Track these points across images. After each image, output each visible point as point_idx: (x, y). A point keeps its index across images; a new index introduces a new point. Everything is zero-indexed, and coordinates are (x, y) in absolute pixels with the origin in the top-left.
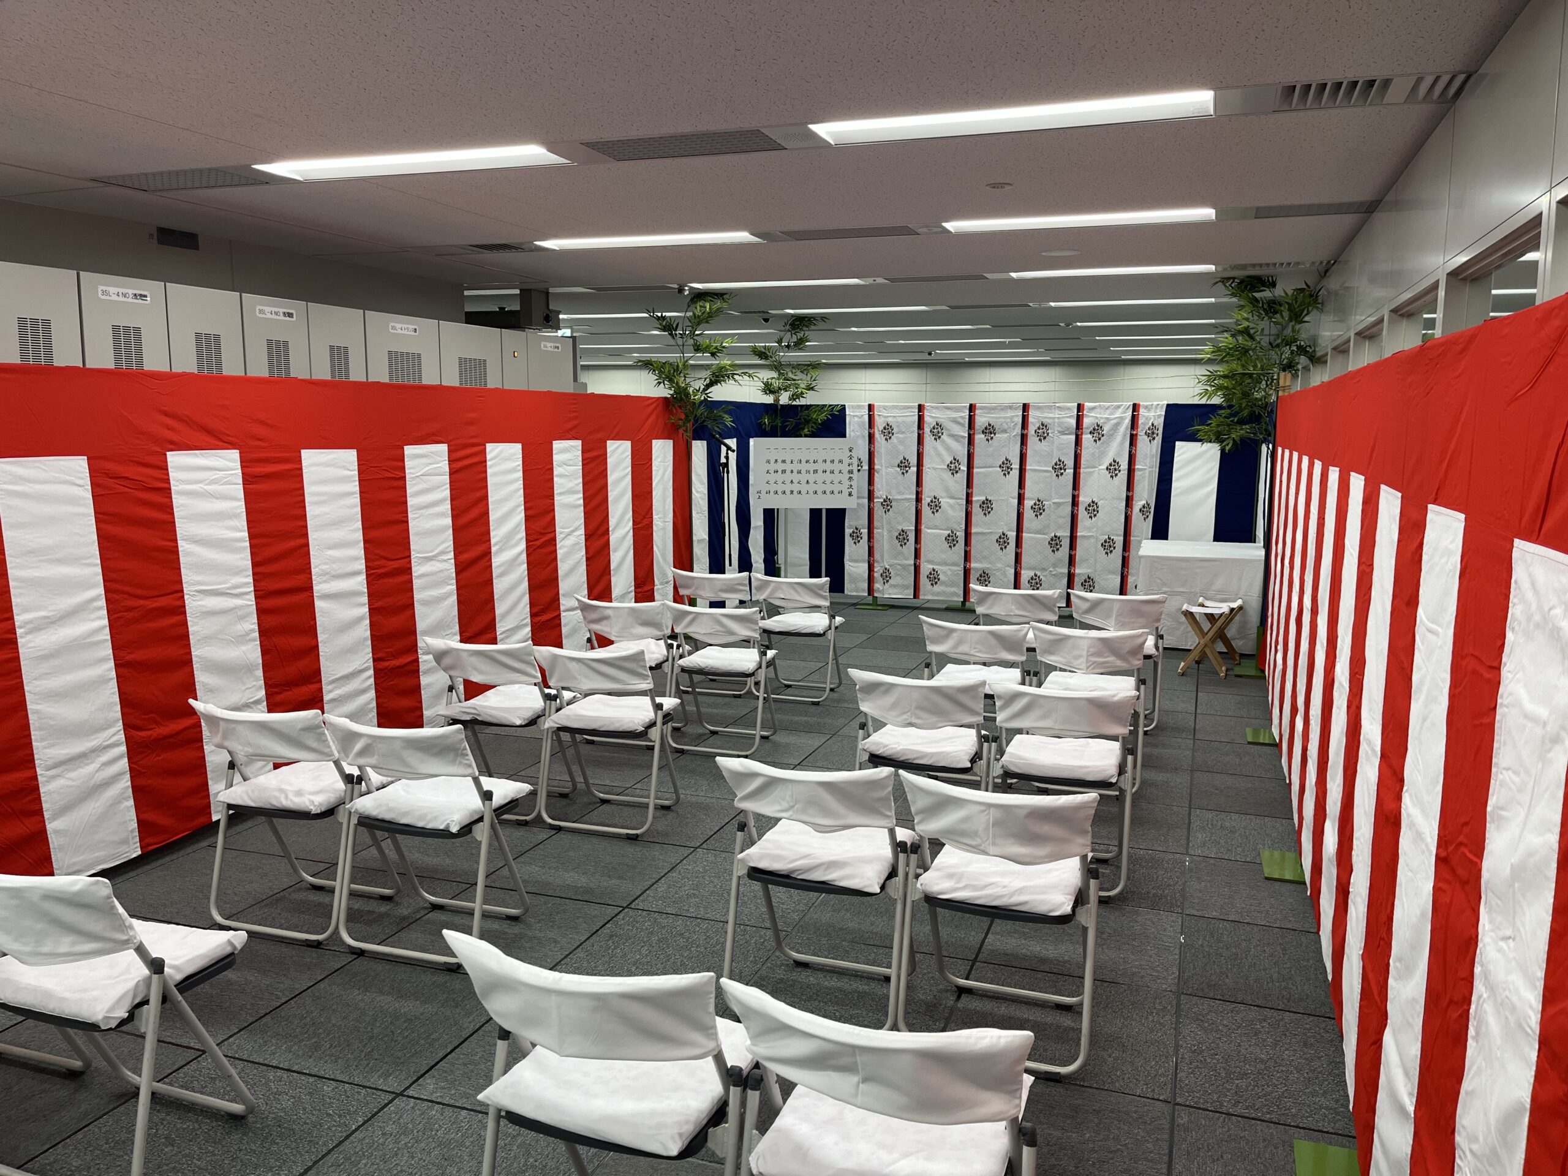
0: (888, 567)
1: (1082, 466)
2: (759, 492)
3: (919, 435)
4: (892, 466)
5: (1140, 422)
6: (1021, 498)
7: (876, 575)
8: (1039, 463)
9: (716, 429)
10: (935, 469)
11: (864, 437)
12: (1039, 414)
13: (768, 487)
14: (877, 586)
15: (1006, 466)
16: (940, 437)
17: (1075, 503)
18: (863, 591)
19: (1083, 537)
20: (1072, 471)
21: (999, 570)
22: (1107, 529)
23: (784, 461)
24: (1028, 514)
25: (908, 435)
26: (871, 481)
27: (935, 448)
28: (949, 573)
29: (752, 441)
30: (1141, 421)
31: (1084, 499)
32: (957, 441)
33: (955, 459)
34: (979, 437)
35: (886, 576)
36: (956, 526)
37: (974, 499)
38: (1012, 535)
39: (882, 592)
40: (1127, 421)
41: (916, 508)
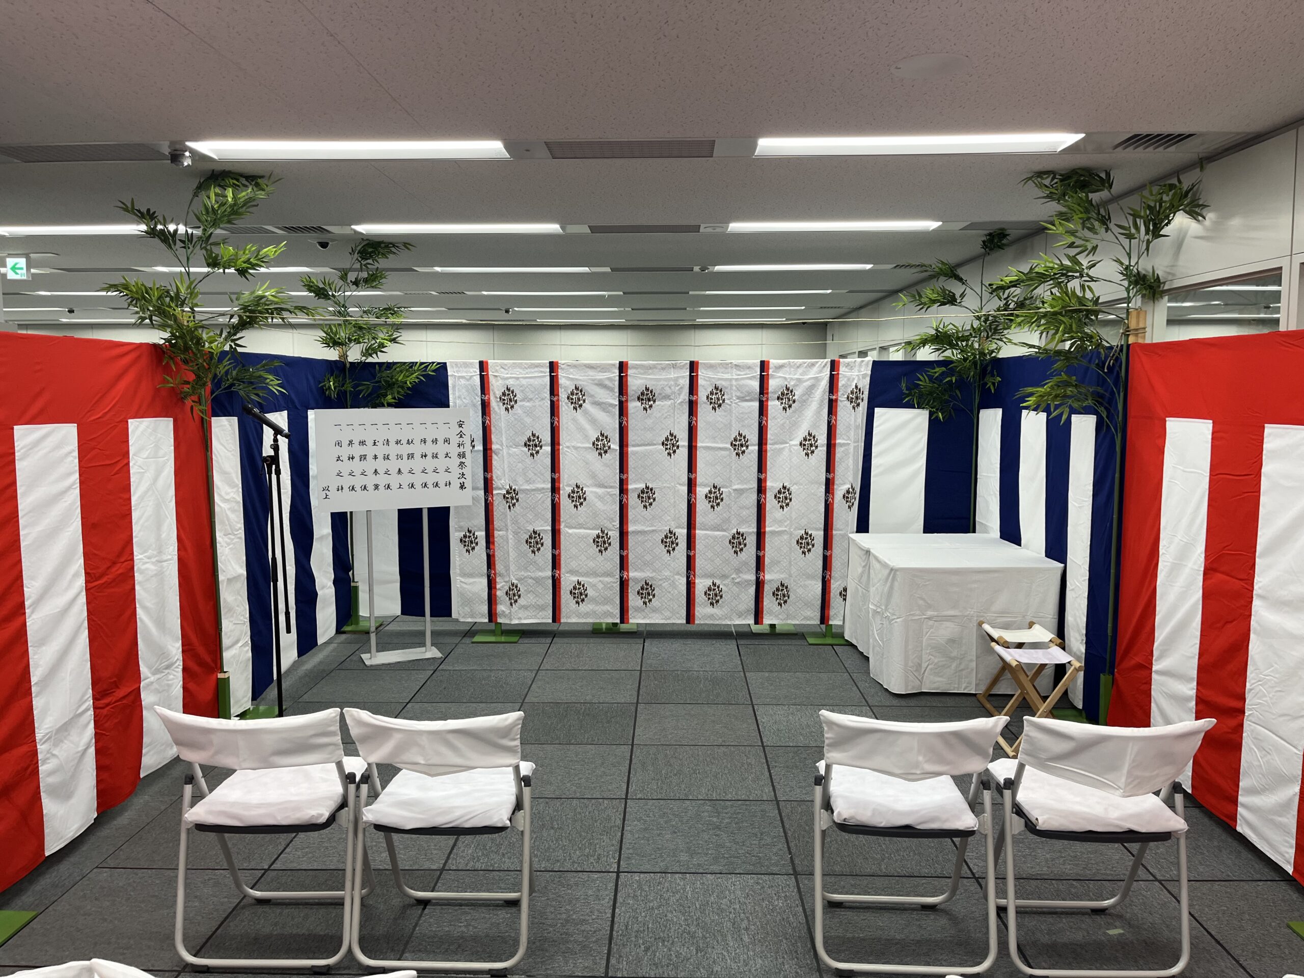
0: (515, 582)
1: (769, 442)
2: (326, 489)
3: (552, 403)
4: (517, 446)
5: (840, 384)
6: (691, 485)
7: (499, 593)
8: (714, 439)
9: (254, 397)
10: (576, 448)
11: (474, 406)
12: (710, 374)
13: (339, 481)
14: (501, 608)
15: (670, 444)
16: (581, 406)
17: (761, 489)
18: (483, 616)
19: (773, 533)
20: (757, 448)
21: (667, 579)
22: (804, 522)
23: (362, 443)
24: (702, 505)
25: (537, 403)
26: (487, 466)
27: (574, 420)
28: (600, 586)
29: (311, 414)
30: (842, 382)
31: (772, 485)
32: (604, 410)
33: (602, 435)
34: (634, 406)
35: (514, 594)
36: (607, 524)
37: (630, 487)
38: (682, 532)
39: (510, 617)
40: (825, 383)
41: (553, 501)
